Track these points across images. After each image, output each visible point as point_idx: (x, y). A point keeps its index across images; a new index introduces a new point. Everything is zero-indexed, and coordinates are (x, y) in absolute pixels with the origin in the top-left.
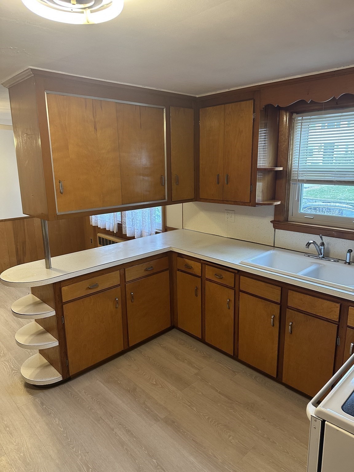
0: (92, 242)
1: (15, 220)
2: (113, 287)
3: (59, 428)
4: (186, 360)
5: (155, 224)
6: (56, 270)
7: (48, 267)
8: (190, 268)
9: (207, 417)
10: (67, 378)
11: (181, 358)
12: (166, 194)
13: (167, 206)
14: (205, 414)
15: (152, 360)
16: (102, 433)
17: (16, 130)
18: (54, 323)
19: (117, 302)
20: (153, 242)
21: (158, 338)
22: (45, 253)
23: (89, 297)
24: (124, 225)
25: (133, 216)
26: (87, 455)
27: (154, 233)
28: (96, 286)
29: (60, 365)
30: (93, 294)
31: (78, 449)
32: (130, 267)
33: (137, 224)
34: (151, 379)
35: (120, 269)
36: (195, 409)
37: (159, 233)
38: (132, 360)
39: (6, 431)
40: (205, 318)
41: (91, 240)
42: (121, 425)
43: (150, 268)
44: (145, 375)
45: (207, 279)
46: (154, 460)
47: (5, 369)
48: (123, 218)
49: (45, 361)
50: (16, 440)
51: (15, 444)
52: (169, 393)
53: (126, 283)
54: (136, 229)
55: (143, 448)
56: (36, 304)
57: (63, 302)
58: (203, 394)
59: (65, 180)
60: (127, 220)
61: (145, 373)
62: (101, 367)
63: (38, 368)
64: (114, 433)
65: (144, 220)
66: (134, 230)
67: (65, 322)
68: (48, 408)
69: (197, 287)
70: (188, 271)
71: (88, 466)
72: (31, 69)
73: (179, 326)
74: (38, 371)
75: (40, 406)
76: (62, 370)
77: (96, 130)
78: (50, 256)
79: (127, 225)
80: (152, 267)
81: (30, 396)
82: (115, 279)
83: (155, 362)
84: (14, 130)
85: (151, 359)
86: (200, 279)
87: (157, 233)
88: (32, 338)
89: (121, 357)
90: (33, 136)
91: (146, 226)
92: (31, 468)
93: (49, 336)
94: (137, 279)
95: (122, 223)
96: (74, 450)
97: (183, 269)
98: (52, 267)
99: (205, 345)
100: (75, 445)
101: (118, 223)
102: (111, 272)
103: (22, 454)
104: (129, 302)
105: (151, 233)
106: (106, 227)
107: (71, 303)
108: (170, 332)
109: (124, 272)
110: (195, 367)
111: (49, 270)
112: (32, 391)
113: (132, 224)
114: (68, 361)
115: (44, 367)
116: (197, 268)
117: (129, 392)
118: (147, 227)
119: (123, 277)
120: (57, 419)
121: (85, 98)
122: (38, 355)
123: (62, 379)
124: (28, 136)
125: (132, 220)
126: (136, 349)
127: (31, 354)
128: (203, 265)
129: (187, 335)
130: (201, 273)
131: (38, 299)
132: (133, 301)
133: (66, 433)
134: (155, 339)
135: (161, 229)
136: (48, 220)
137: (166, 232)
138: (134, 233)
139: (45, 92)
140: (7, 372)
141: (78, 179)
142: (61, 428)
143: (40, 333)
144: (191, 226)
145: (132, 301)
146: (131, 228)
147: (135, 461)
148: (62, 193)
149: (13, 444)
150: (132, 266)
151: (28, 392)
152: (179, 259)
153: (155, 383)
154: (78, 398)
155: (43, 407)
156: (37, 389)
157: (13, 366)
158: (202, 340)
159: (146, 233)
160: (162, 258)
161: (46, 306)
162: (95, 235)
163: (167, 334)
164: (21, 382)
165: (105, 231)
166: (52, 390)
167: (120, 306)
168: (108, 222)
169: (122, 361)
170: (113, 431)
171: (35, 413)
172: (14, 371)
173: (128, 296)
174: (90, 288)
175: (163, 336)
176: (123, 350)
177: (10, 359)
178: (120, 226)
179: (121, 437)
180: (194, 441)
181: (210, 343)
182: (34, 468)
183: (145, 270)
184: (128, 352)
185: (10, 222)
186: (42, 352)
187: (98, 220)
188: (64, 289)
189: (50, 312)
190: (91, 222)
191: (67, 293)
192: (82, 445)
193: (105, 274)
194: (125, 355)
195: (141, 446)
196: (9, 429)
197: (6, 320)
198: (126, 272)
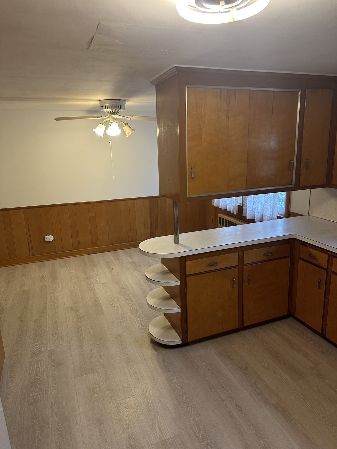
0: (212, 221)
1: (151, 198)
2: (231, 267)
3: (177, 385)
4: (302, 351)
5: (277, 208)
6: (182, 245)
7: (176, 242)
8: (315, 259)
9: (321, 415)
10: (185, 344)
11: (296, 348)
12: (293, 180)
13: (293, 192)
14: (319, 412)
15: (265, 344)
16: (214, 401)
17: (159, 122)
18: (178, 291)
19: (234, 282)
20: (273, 227)
21: (273, 323)
22: (174, 229)
23: (209, 273)
24: (244, 208)
25: (255, 199)
26: (199, 417)
27: (275, 217)
28: (216, 264)
29: (180, 330)
30: (213, 271)
31: (192, 409)
32: (249, 250)
33: (258, 207)
34: (264, 362)
35: (240, 251)
36: (309, 404)
37: (281, 218)
38: (245, 339)
39: (135, 377)
40: (327, 313)
41: (212, 219)
42: (231, 398)
43: (270, 254)
44: (257, 356)
45: (334, 273)
46: (262, 442)
47: (137, 323)
48: (244, 201)
49: (168, 323)
50: (141, 387)
51: (141, 389)
52: (281, 381)
53: (244, 265)
54: (256, 212)
55: (252, 427)
56: (164, 273)
57: (187, 274)
58: (318, 390)
59: (196, 167)
60: (248, 203)
61: (257, 355)
62: (215, 339)
63: (162, 328)
64: (225, 404)
65: (265, 203)
66: (254, 214)
67: (187, 293)
68: (168, 365)
69: (321, 279)
70: (311, 261)
71: (199, 427)
72: (176, 67)
73: (297, 316)
74: (162, 331)
75: (162, 362)
76: (182, 334)
77: (228, 118)
78: (178, 232)
79: (247, 208)
80: (272, 252)
81: (155, 351)
82: (234, 260)
83: (268, 347)
84: (157, 122)
85: (264, 342)
86: (325, 271)
87: (278, 218)
88: (159, 301)
89: (235, 335)
90: (173, 127)
91: (267, 210)
92: (152, 414)
93: (173, 302)
94: (255, 263)
95: (242, 205)
96: (188, 409)
97: (307, 259)
98: (179, 242)
99: (324, 340)
100: (189, 405)
101: (239, 205)
102: (230, 253)
103: (146, 400)
104: (245, 284)
105: (272, 217)
106: (226, 208)
107: (193, 276)
108: (286, 320)
109: (242, 254)
110: (311, 360)
111: (176, 245)
112: (157, 347)
113: (253, 207)
114: (187, 328)
115: (166, 328)
116: (323, 260)
117: (241, 369)
118: (269, 211)
119: (241, 259)
120: (175, 378)
121: (221, 89)
122: (162, 317)
123: (181, 343)
124: (169, 127)
125: (253, 203)
126: (250, 330)
127: (157, 314)
128: (331, 257)
129: (305, 327)
130: (327, 265)
131: (166, 269)
132: (250, 283)
133: (183, 392)
134: (270, 324)
135: (284, 213)
136: (179, 202)
137: (289, 217)
138: (255, 216)
139: (186, 87)
140: (138, 326)
141: (208, 165)
142: (178, 386)
143: (165, 299)
144: (318, 213)
145: (248, 283)
146: (251, 210)
147: (243, 437)
148: (192, 178)
149: (140, 389)
150: (252, 249)
151: (153, 348)
152: (302, 247)
153: (267, 367)
154: (194, 364)
155: (164, 363)
156: (160, 347)
157: (143, 322)
158: (322, 335)
159: (267, 217)
160: (283, 244)
161: (172, 276)
162: (216, 215)
163: (282, 321)
164: (148, 338)
165: (225, 212)
166: (172, 351)
167: (236, 286)
168: (229, 204)
169: (236, 338)
170: (224, 402)
171: (158, 368)
172: (143, 327)
173: (245, 278)
174: (210, 266)
175: (278, 323)
176: (237, 328)
177: (141, 316)
178: (240, 208)
179: (231, 410)
180: (305, 435)
181: (331, 340)
182: (155, 415)
183: (264, 254)
184: (242, 330)
185: (147, 200)
186: (166, 315)
187: (220, 201)
188: (189, 263)
189: (175, 282)
190: (213, 202)
191: (191, 268)
192: (196, 407)
193: (225, 254)
194: (239, 333)
195: (250, 425)
196: (137, 375)
197: (139, 281)
198: (245, 255)
